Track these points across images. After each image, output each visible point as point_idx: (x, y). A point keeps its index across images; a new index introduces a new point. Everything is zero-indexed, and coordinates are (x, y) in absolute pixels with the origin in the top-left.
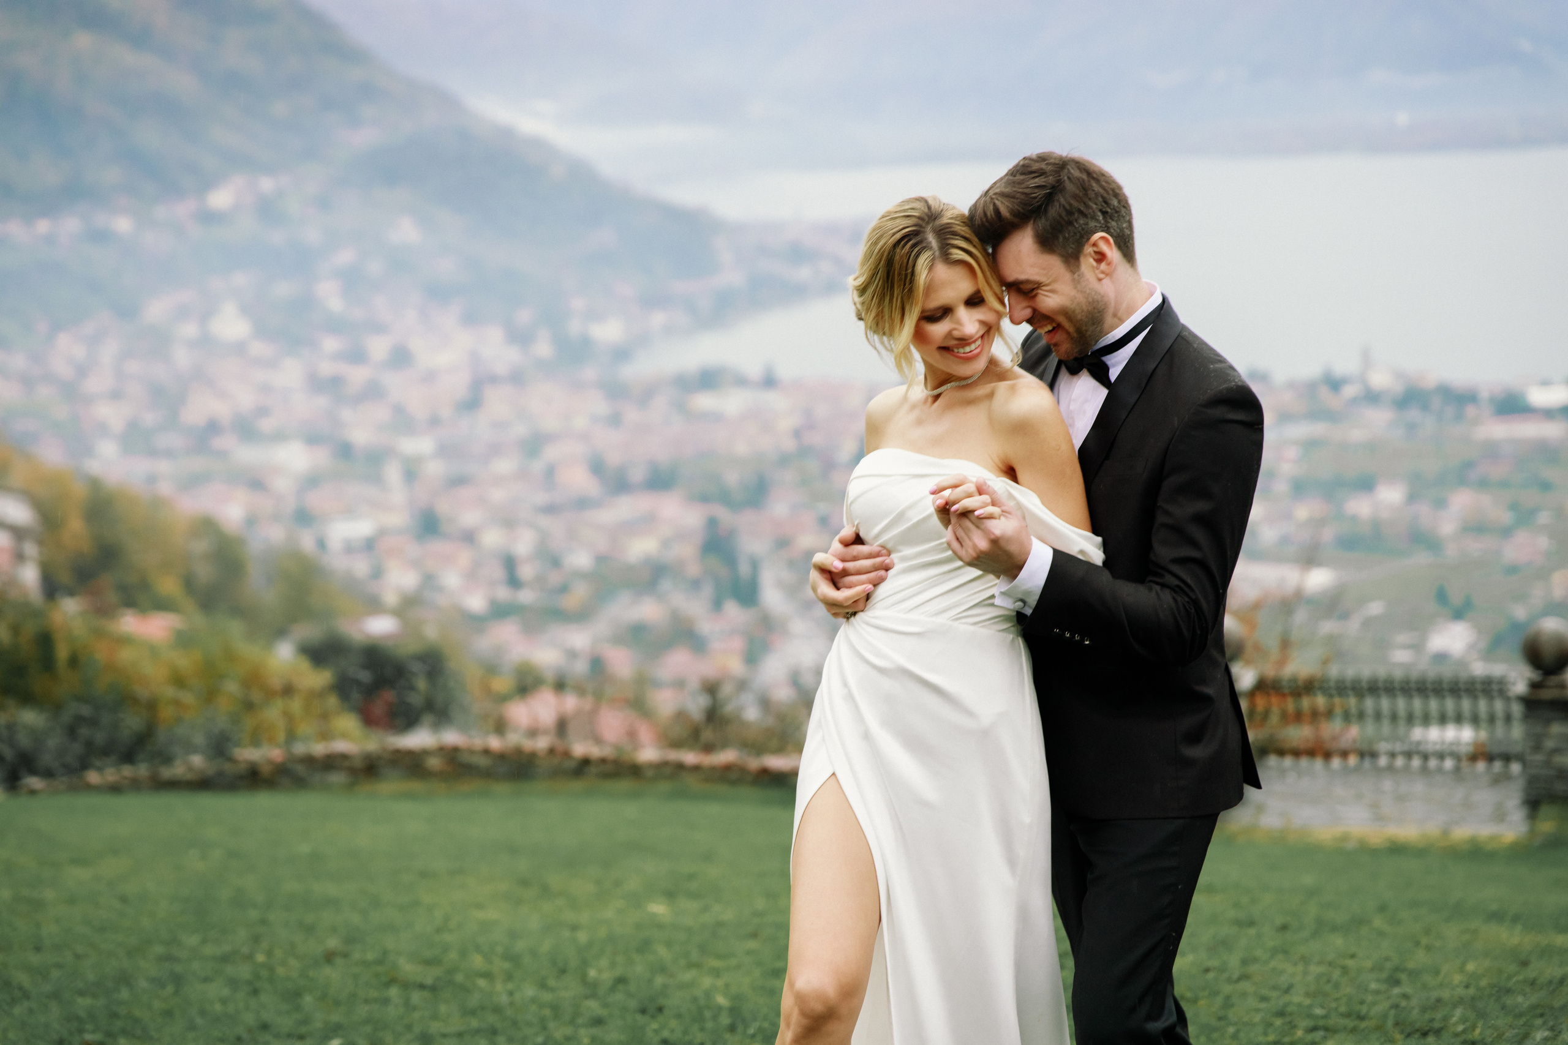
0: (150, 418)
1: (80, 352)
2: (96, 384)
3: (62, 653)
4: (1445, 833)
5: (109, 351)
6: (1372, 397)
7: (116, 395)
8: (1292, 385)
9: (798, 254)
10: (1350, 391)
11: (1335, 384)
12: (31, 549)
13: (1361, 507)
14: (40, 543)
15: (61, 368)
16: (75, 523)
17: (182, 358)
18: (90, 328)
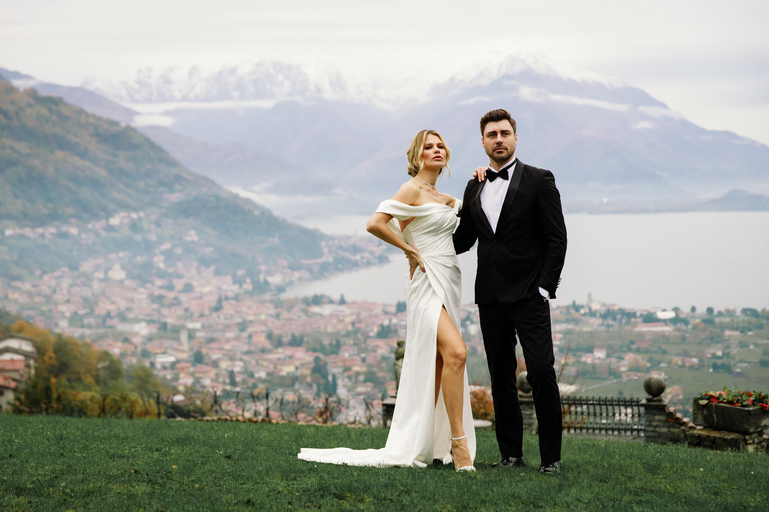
0: (81, 312)
1: (53, 283)
2: (59, 297)
5: (65, 283)
6: (592, 314)
7: (68, 302)
9: (355, 249)
10: (583, 311)
11: (577, 308)
12: (32, 362)
13: (588, 359)
14: (36, 361)
15: (45, 289)
16: (51, 353)
17: (97, 286)
18: (57, 273)
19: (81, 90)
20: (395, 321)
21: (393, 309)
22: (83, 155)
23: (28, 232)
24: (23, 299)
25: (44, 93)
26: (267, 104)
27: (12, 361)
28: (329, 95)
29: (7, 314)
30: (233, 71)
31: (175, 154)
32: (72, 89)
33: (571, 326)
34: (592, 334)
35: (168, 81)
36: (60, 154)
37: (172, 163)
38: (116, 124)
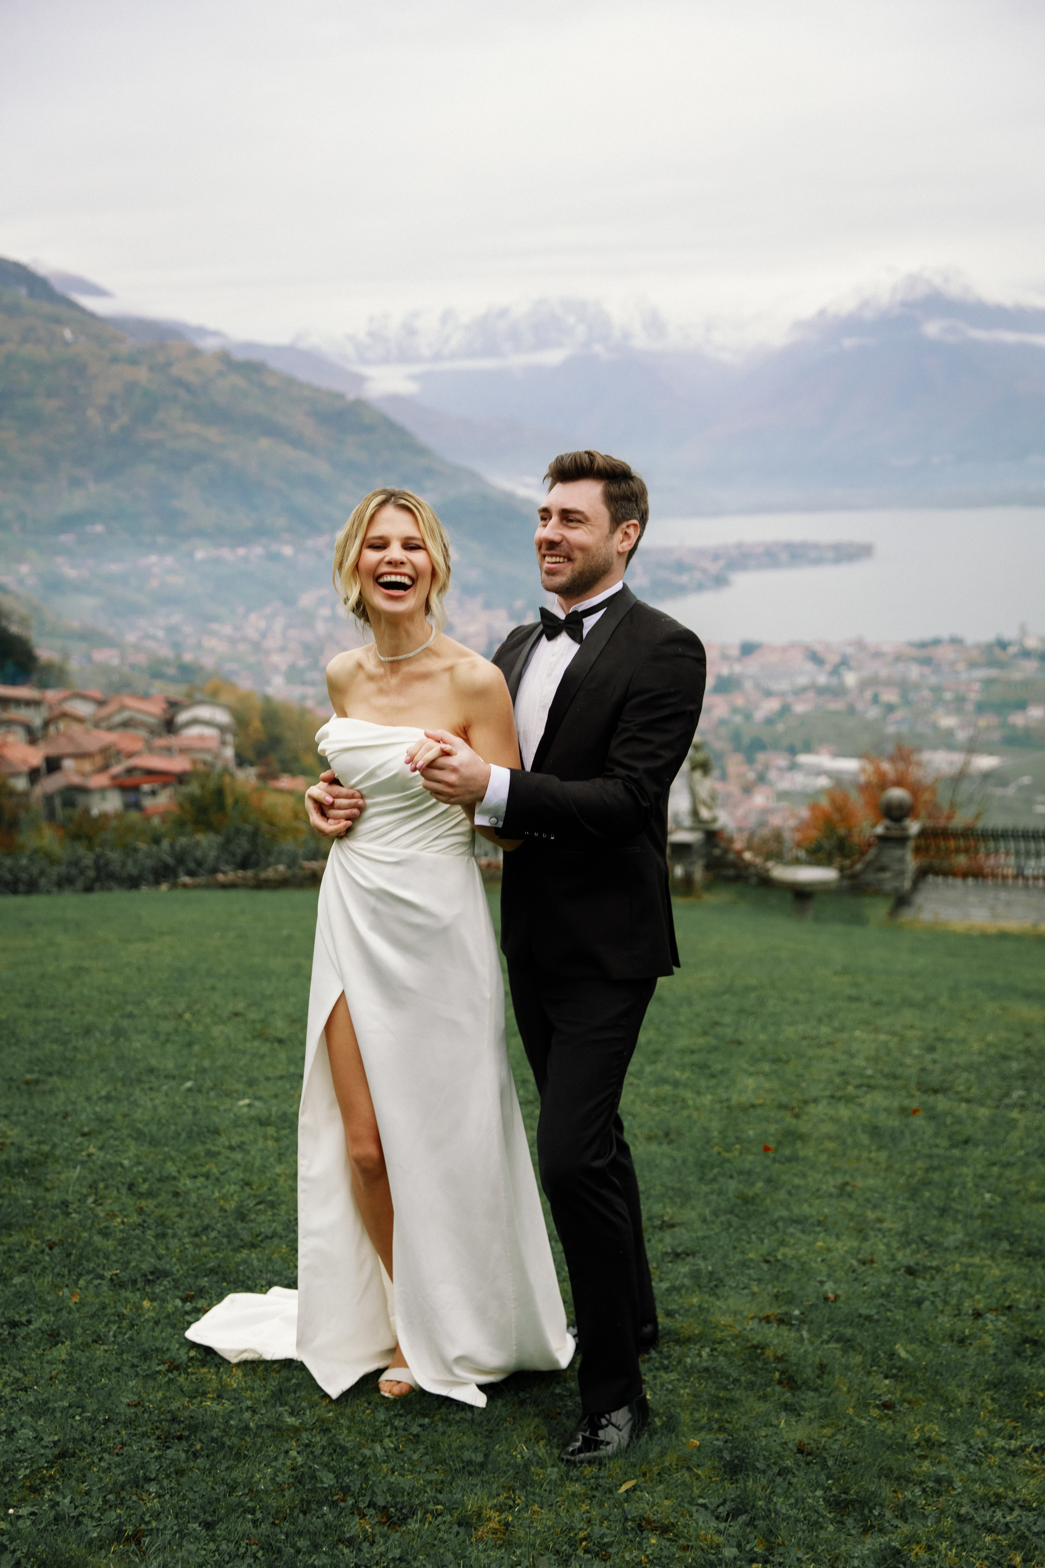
0: (302, 663)
1: (262, 624)
2: (271, 643)
3: (229, 801)
4: (1035, 925)
5: (279, 624)
6: (1026, 654)
7: (283, 649)
8: (978, 646)
9: (681, 567)
10: (1012, 650)
11: (1003, 645)
12: (229, 738)
13: (1018, 719)
14: (235, 735)
15: (251, 633)
16: (256, 724)
17: (321, 628)
18: (268, 610)
19: (289, 351)
20: (738, 668)
21: (735, 652)
22: (297, 442)
23: (226, 553)
24: (221, 647)
25: (239, 356)
26: (553, 357)
27: (201, 737)
28: (641, 341)
29: (201, 668)
30: (503, 313)
31: (425, 437)
32: (279, 350)
33: (993, 673)
34: (1026, 684)
35: (410, 331)
36: (265, 443)
37: (421, 451)
38: (340, 396)
